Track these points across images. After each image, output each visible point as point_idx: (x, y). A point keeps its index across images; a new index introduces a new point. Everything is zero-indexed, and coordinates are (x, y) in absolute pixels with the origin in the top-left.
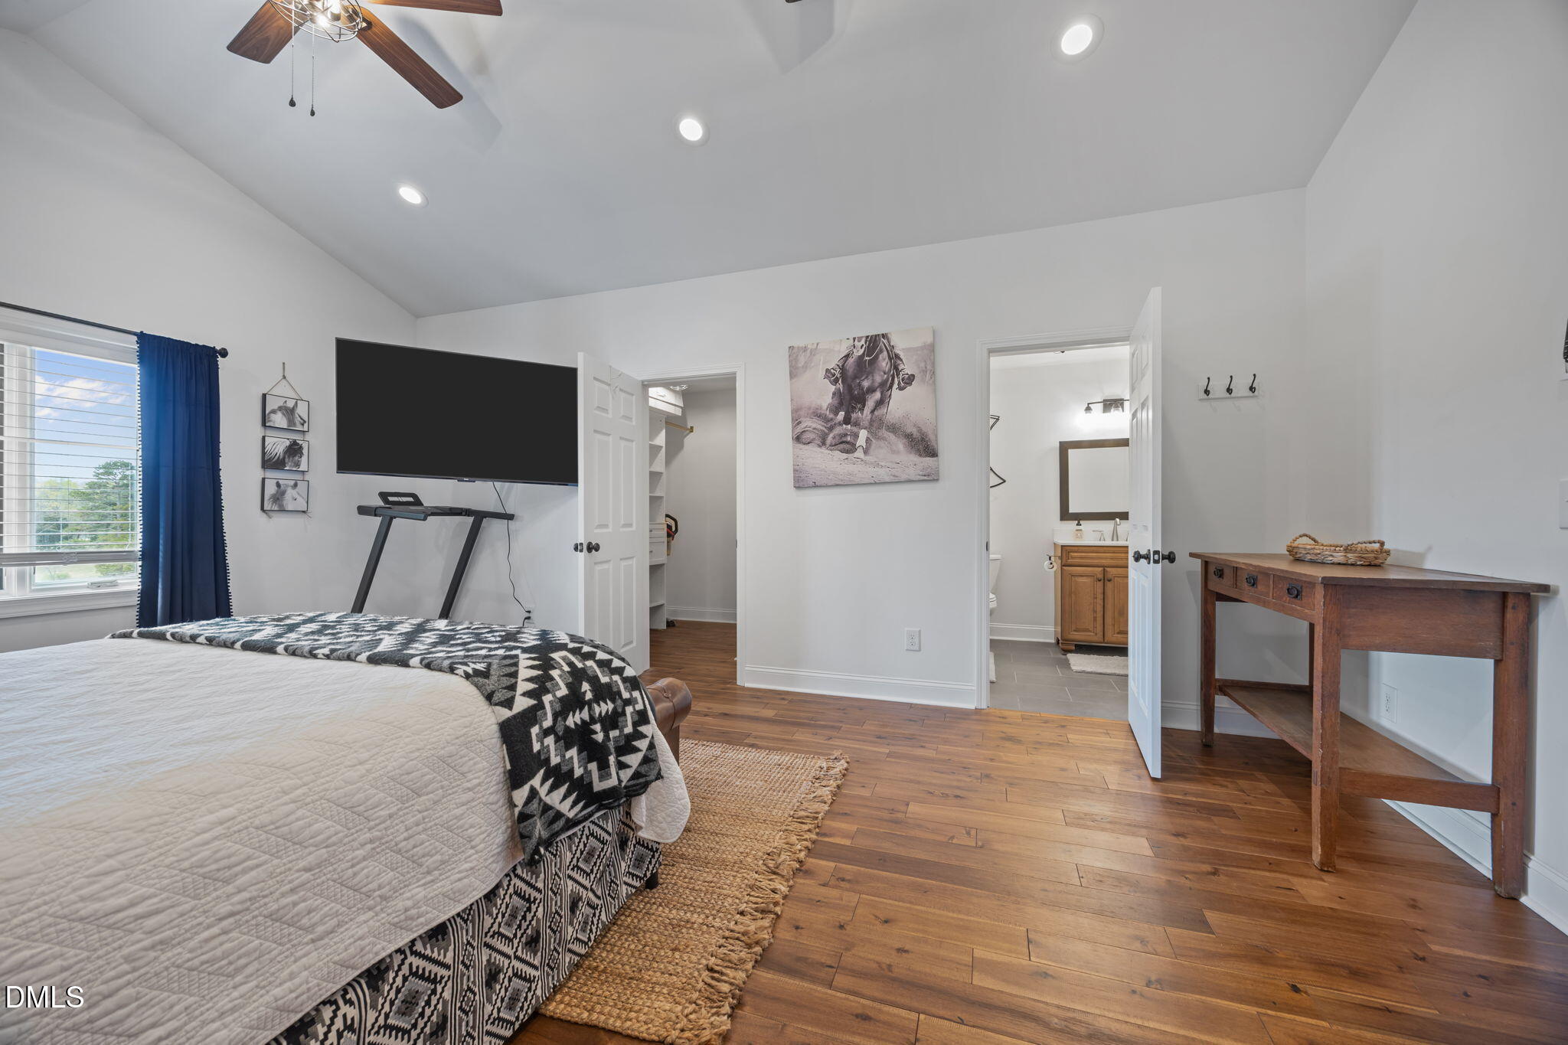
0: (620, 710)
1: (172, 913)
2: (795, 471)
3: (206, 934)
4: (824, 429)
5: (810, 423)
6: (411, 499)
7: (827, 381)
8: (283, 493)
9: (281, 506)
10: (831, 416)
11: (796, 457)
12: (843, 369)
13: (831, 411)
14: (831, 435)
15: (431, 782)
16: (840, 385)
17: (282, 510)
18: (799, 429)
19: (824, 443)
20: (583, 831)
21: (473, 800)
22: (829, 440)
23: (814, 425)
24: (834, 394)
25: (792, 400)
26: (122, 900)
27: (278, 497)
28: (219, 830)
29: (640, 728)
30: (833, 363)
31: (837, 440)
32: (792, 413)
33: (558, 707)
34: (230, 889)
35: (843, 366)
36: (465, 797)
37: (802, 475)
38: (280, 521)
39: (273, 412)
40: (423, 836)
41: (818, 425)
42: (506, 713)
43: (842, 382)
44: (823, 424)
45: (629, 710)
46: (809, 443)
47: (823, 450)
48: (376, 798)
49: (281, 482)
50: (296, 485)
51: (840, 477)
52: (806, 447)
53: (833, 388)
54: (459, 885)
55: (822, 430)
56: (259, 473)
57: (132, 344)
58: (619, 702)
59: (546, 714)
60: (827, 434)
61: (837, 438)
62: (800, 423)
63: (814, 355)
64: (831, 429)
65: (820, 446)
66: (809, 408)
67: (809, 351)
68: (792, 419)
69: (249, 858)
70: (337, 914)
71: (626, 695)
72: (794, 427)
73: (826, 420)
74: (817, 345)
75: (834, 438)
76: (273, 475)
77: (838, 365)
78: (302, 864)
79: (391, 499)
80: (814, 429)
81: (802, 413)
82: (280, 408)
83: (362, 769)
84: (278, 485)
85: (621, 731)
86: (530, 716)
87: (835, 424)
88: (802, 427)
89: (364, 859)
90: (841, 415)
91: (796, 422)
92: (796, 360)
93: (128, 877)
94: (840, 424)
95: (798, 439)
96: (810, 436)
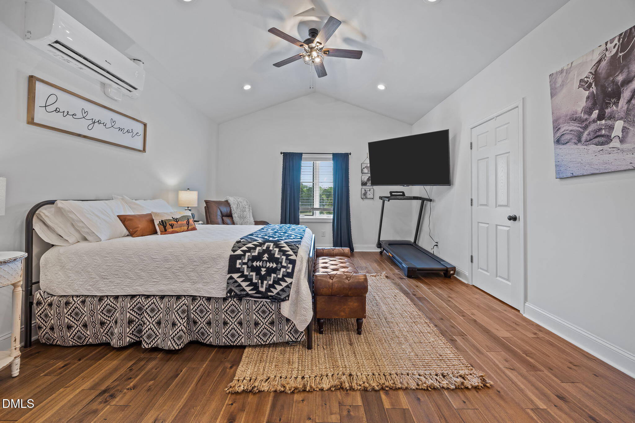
0: (279, 268)
1: (160, 263)
2: (556, 166)
3: (163, 269)
4: (579, 129)
5: (566, 127)
6: (401, 194)
7: (581, 89)
8: (367, 193)
9: (366, 197)
10: (586, 116)
11: (557, 155)
12: (596, 74)
13: (585, 113)
14: (586, 133)
15: (208, 262)
16: (594, 89)
17: (366, 198)
18: (558, 134)
19: (579, 141)
20: (261, 302)
21: (217, 272)
22: (585, 136)
23: (571, 128)
24: (588, 98)
25: (553, 113)
26: (155, 257)
27: (365, 194)
28: (169, 253)
29: (285, 278)
30: (586, 72)
31: (592, 136)
32: (553, 123)
33: (251, 258)
34: (168, 264)
35: (596, 71)
36: (215, 270)
37: (562, 169)
38: (366, 201)
39: (364, 168)
40: (204, 274)
41: (575, 127)
42: (232, 253)
43: (595, 85)
44: (578, 125)
45: (283, 270)
46: (567, 143)
47: (580, 146)
48: (194, 260)
49: (366, 189)
50: (370, 190)
51: (596, 167)
52: (565, 146)
53: (587, 93)
54: (209, 290)
55: (577, 131)
56: (360, 187)
57: (331, 156)
58: (279, 265)
59: (245, 258)
60: (582, 133)
61: (592, 134)
62: (559, 129)
63: (569, 73)
64: (585, 128)
65: (576, 144)
66: (566, 116)
67: (565, 72)
68: (554, 128)
69: (171, 260)
70: (183, 279)
71: (284, 264)
72: (555, 133)
73: (581, 121)
74: (572, 63)
75: (589, 134)
76: (364, 187)
77: (591, 73)
78: (179, 266)
79: (393, 194)
80: (571, 131)
81: (561, 121)
82: (366, 167)
83: (195, 253)
84: (365, 190)
85: (277, 276)
86: (239, 257)
87: (589, 123)
88: (561, 132)
89: (190, 271)
90: (595, 113)
91: (556, 129)
92: (555, 83)
93: (157, 254)
94: (594, 121)
95: (558, 141)
96: (567, 137)
